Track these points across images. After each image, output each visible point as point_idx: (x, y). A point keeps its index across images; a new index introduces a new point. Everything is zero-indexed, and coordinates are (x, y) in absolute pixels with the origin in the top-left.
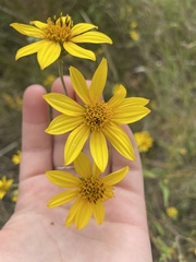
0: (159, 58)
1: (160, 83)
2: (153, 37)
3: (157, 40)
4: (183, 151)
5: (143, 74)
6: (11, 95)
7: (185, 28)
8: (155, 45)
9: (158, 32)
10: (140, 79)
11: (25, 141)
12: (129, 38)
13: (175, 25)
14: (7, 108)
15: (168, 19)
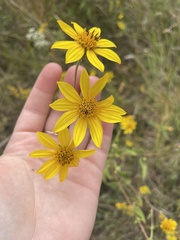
0: (147, 46)
1: (148, 68)
2: (140, 26)
3: (144, 29)
4: (170, 129)
5: (132, 60)
6: (16, 86)
7: (170, 16)
8: (143, 34)
9: (145, 22)
10: (130, 65)
11: (28, 102)
12: (118, 28)
13: (160, 13)
14: (13, 97)
15: (153, 9)
